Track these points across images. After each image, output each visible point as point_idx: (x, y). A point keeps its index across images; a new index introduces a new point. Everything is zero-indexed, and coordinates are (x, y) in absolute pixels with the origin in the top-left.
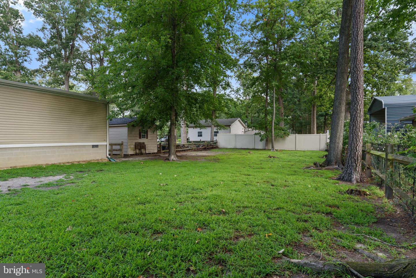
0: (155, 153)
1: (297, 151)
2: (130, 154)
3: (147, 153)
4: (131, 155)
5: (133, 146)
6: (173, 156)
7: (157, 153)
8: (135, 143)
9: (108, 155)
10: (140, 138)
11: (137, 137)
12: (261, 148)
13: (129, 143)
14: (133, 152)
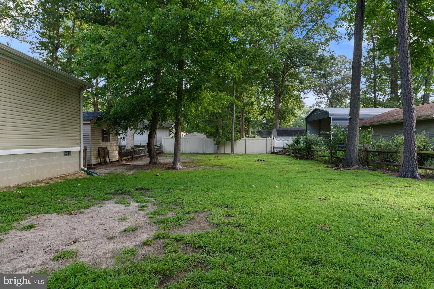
0: (116, 161)
1: (247, 154)
2: (93, 163)
3: (111, 161)
4: (94, 165)
5: (96, 153)
6: (179, 164)
7: (118, 161)
8: (98, 148)
9: (82, 167)
10: (103, 141)
11: (100, 139)
12: (212, 152)
13: (92, 149)
14: (96, 161)
